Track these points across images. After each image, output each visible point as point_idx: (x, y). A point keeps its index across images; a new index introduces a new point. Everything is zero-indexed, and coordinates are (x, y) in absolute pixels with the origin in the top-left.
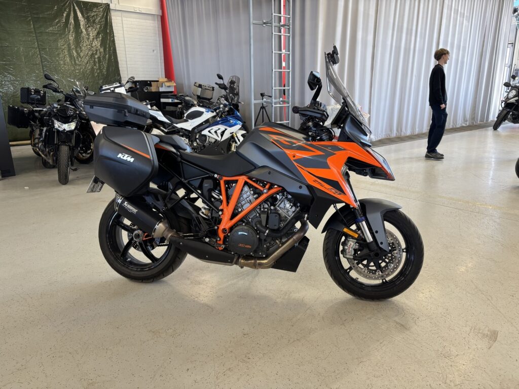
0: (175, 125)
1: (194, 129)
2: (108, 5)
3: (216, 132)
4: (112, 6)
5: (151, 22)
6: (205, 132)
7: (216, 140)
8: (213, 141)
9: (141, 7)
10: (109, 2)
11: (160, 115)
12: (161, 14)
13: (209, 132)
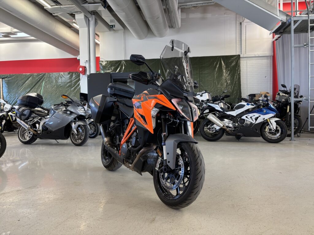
0: (226, 112)
1: (237, 115)
2: (239, 55)
3: (251, 117)
4: (241, 56)
5: (265, 60)
6: (244, 117)
7: (251, 123)
8: (249, 123)
9: (259, 53)
10: (240, 54)
11: (217, 107)
12: (273, 55)
13: (246, 117)
